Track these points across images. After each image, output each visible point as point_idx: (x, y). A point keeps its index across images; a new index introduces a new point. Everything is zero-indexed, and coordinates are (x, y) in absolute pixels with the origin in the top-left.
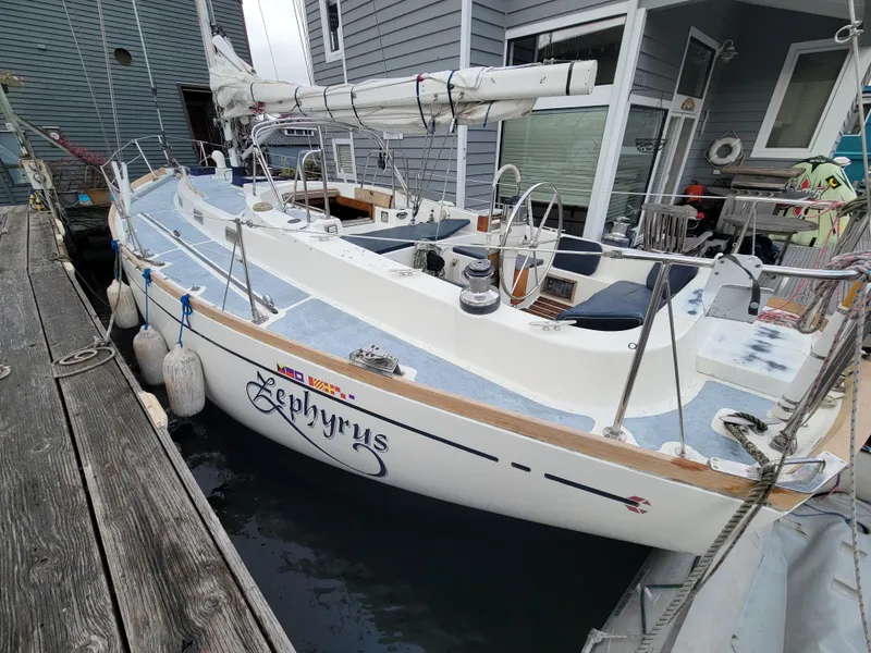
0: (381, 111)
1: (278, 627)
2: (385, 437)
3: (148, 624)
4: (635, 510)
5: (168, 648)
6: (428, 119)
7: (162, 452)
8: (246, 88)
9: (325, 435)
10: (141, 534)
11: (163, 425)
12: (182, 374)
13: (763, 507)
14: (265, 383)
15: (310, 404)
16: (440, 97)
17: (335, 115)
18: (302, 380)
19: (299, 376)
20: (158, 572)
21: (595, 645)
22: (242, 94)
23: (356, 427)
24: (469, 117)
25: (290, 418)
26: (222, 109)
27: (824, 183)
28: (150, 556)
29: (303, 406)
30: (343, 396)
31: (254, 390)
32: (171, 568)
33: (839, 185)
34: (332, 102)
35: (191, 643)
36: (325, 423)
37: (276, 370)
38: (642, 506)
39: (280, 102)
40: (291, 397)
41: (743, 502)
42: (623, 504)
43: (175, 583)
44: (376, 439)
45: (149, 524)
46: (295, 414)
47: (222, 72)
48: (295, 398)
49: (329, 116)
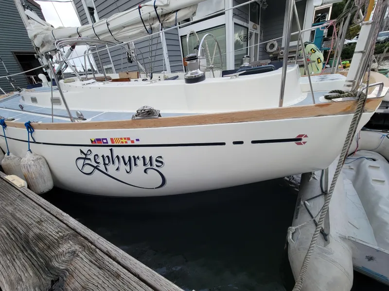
0: (124, 30)
1: (121, 252)
2: (161, 157)
3: (21, 280)
4: (300, 144)
5: (40, 288)
6: (148, 27)
7: (23, 196)
8: (50, 33)
9: (128, 172)
10: (12, 236)
11: (23, 185)
12: (34, 168)
13: (363, 113)
14: (86, 155)
15: (115, 156)
16: (152, 14)
17: (101, 38)
18: (107, 143)
19: (105, 141)
20: (27, 251)
21: (293, 234)
22: (48, 37)
23: (144, 158)
24: (168, 21)
25: (105, 171)
26: (39, 48)
27: (310, 52)
28: (20, 245)
29: (111, 159)
30: (133, 142)
31: (81, 162)
32: (37, 246)
33: (316, 51)
34: (98, 30)
35: (58, 279)
36: (126, 164)
37: (91, 144)
38: (304, 139)
39: (70, 37)
40: (103, 156)
41: (354, 114)
42: (293, 143)
43: (41, 253)
44: (157, 161)
45: (17, 230)
46: (107, 167)
47: (34, 27)
48: (105, 156)
49: (97, 39)
